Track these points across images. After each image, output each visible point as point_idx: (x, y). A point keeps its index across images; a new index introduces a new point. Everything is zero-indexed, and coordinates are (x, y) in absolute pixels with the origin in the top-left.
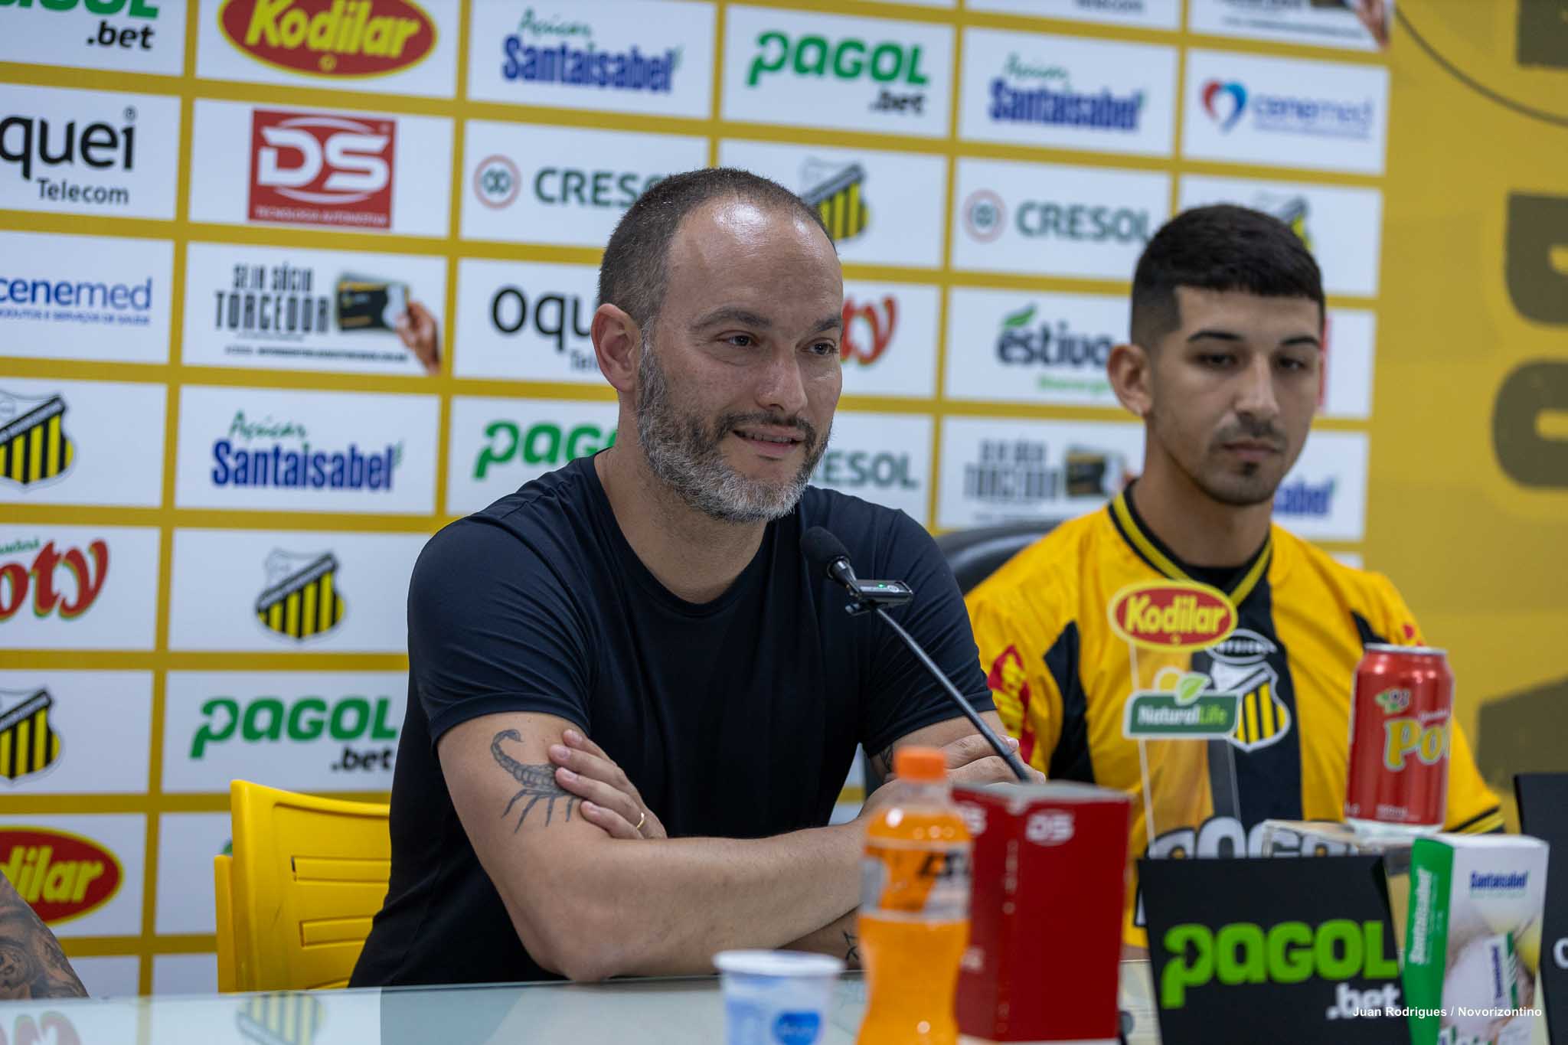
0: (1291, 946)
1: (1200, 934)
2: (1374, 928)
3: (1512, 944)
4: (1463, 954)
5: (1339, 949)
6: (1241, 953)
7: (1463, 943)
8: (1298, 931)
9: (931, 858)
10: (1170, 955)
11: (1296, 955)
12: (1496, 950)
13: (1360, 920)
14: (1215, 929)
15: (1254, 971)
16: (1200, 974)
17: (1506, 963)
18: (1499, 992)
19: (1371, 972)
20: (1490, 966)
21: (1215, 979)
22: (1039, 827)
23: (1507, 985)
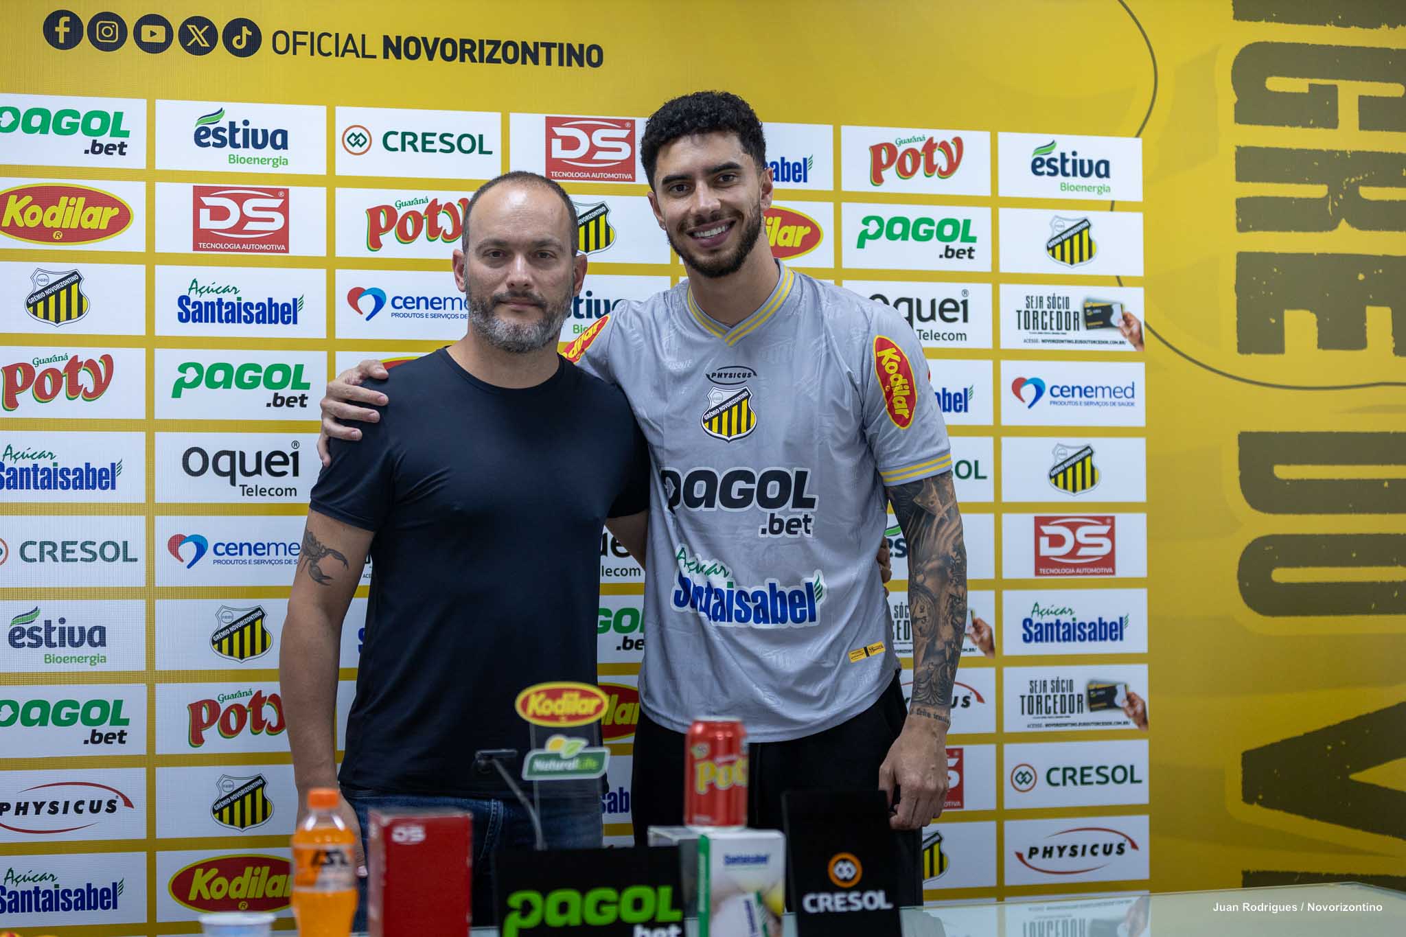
0: (601, 903)
1: (534, 897)
2: (666, 892)
3: (761, 898)
4: (723, 905)
5: (638, 904)
6: (563, 908)
7: (723, 897)
8: (609, 894)
9: (318, 854)
10: (511, 910)
11: (604, 908)
12: (748, 903)
13: (655, 886)
14: (545, 894)
15: (573, 918)
16: (532, 921)
17: (757, 910)
18: (753, 928)
19: (661, 917)
20: (744, 913)
21: (543, 923)
22: (401, 834)
23: (759, 923)
